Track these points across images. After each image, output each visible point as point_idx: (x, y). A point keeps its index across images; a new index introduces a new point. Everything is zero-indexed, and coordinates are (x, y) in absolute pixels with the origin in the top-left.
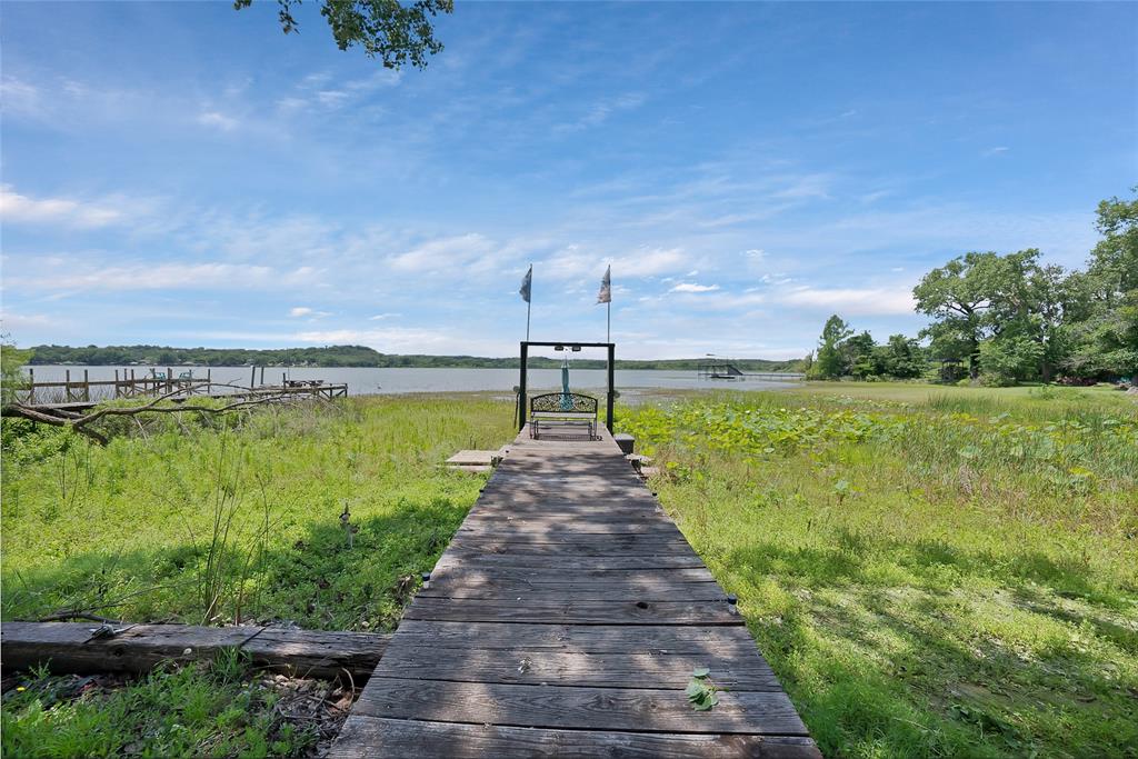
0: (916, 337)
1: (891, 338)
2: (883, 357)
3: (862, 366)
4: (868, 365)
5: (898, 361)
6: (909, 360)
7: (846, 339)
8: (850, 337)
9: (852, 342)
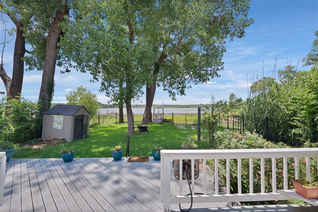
1: (247, 99)
7: (235, 100)
8: (237, 99)
9: (237, 100)
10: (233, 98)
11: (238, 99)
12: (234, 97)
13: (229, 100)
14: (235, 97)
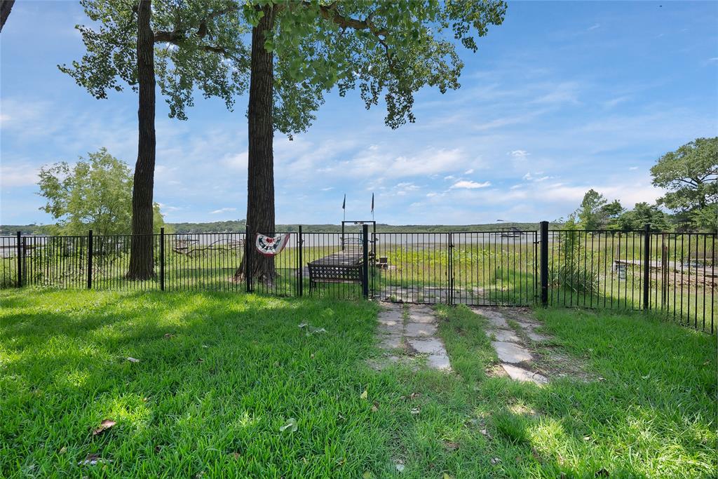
0: (655, 203)
1: (637, 205)
2: (629, 220)
3: (612, 226)
4: (617, 225)
5: (641, 222)
6: (650, 221)
7: (600, 207)
8: (604, 205)
9: (605, 209)
10: (595, 203)
11: (609, 205)
12: (595, 200)
13: (583, 209)
14: (601, 200)
